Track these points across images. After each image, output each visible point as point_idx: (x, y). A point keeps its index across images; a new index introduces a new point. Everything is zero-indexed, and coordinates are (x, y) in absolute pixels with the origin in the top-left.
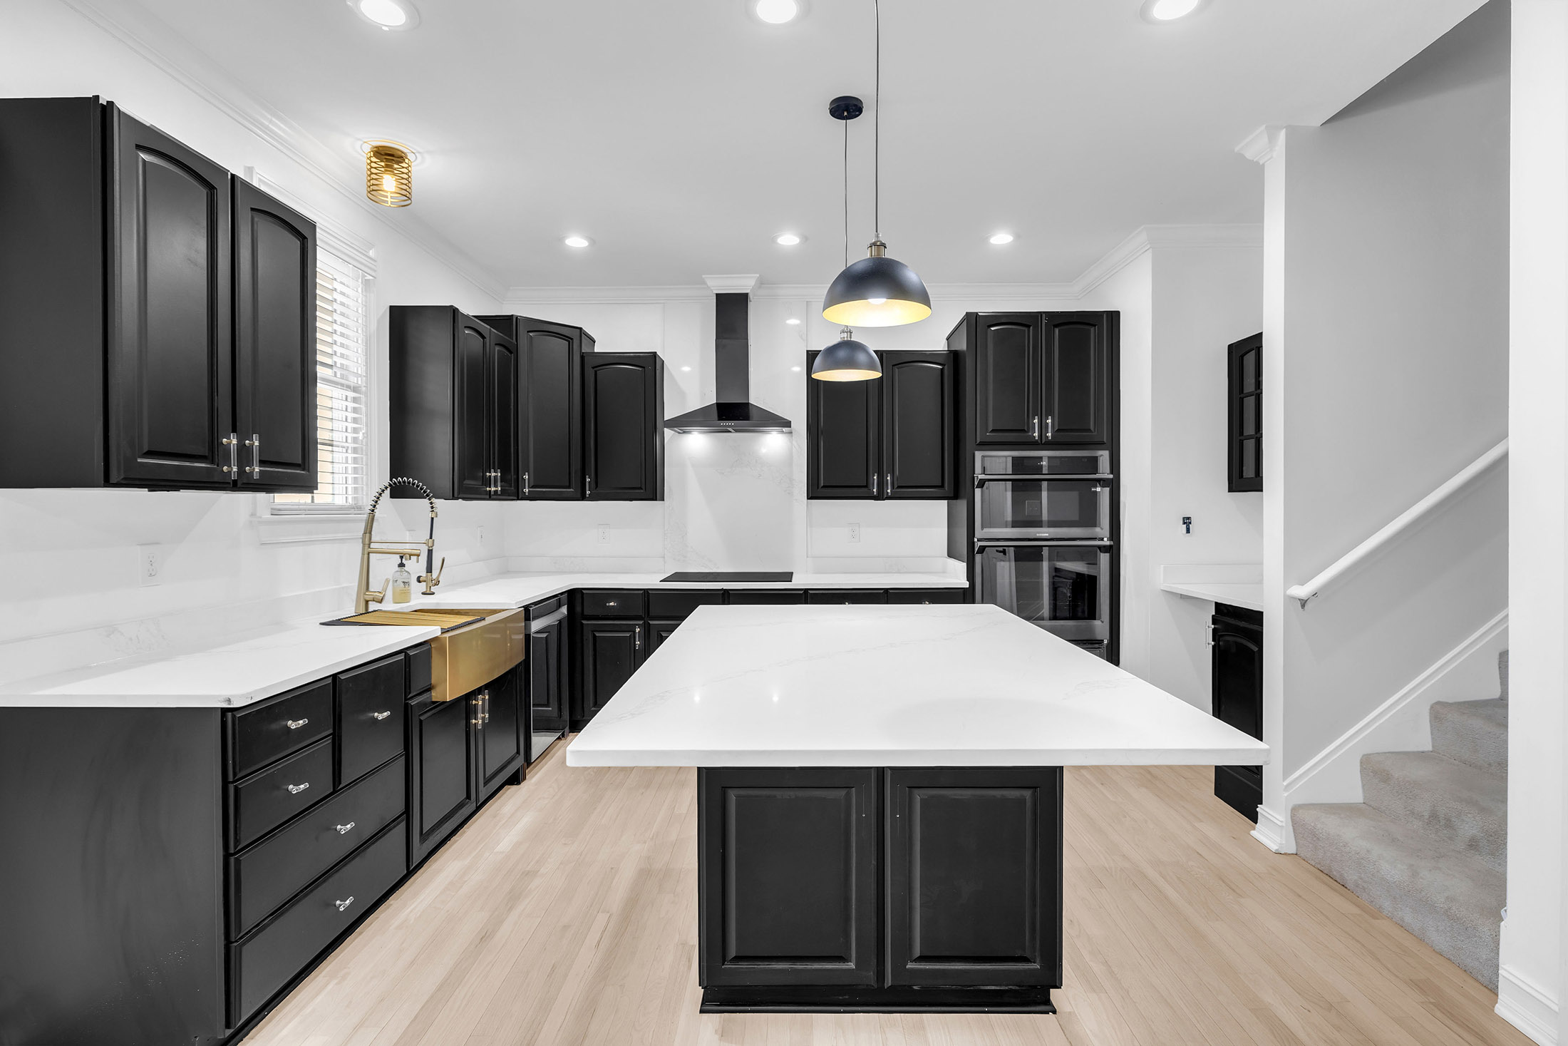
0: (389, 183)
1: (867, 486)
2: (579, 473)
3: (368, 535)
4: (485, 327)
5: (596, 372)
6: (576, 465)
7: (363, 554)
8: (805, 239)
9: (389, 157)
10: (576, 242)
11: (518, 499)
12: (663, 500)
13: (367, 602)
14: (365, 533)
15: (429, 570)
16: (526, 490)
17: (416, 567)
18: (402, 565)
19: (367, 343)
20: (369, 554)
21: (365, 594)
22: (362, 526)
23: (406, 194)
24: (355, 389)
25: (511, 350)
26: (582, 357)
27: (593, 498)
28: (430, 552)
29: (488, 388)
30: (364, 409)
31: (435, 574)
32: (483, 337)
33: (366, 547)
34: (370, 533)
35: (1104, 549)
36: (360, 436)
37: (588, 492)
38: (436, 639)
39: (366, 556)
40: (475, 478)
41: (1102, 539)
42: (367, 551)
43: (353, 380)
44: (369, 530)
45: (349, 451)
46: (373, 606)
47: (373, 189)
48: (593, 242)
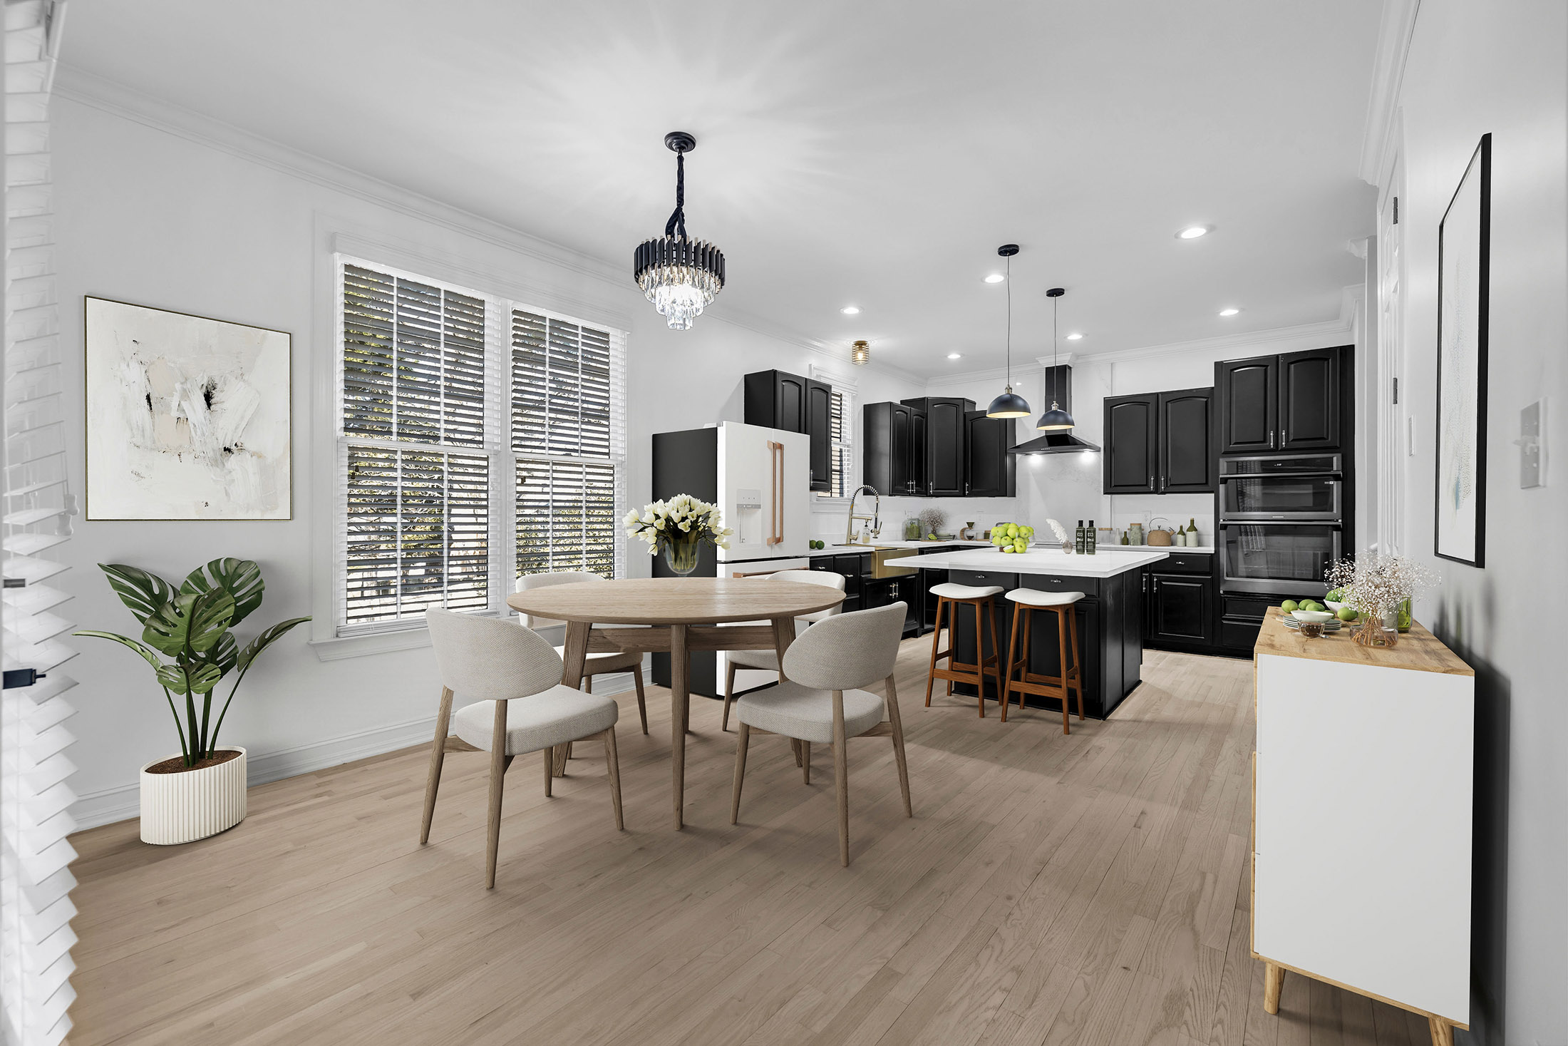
0: (860, 356)
1: (1147, 485)
2: (962, 482)
4: (907, 408)
5: (972, 423)
6: (960, 476)
8: (1086, 335)
9: (861, 344)
10: (954, 356)
11: (927, 496)
12: (1015, 496)
15: (876, 527)
16: (931, 491)
17: (871, 525)
18: (866, 526)
19: (854, 424)
22: (849, 507)
23: (866, 360)
25: (924, 416)
26: (965, 415)
27: (970, 495)
28: (876, 518)
29: (909, 440)
30: (852, 455)
31: (878, 528)
32: (907, 414)
35: (1336, 528)
36: (850, 467)
37: (967, 492)
38: (872, 552)
40: (901, 485)
41: (1337, 521)
42: (851, 518)
43: (848, 442)
46: (853, 542)
47: (855, 361)
48: (962, 355)
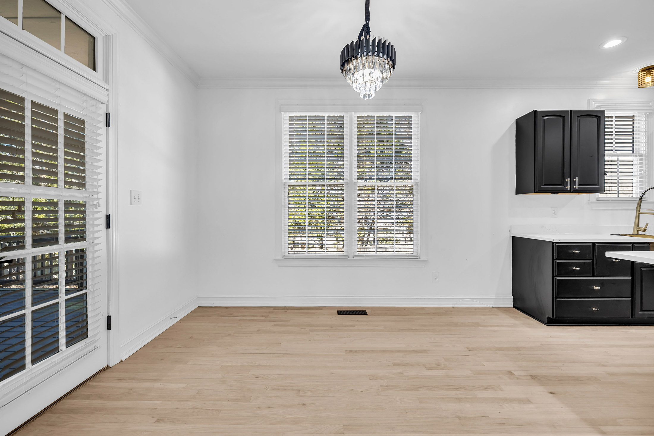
3: (638, 207)
7: (636, 214)
13: (638, 231)
14: (637, 206)
20: (639, 214)
21: (637, 228)
24: (641, 156)
33: (638, 212)
34: (640, 206)
39: (638, 215)
44: (639, 205)
45: (639, 178)
